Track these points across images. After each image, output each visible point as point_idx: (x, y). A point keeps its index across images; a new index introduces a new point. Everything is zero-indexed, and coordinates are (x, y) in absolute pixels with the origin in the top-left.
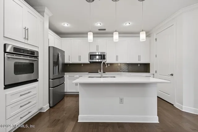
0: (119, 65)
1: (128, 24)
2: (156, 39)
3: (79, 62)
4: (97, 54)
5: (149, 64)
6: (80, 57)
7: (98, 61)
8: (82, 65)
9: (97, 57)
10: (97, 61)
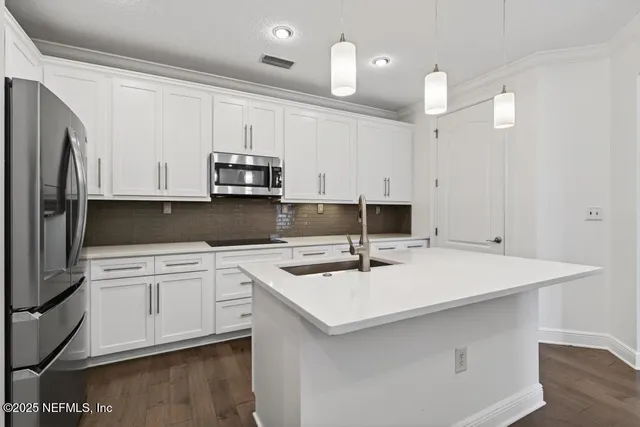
0: (321, 209)
1: (381, 63)
2: (437, 131)
3: (158, 193)
4: (249, 161)
5: (410, 206)
6: (162, 171)
7: (250, 193)
8: (168, 210)
9: (249, 177)
10: (248, 191)
